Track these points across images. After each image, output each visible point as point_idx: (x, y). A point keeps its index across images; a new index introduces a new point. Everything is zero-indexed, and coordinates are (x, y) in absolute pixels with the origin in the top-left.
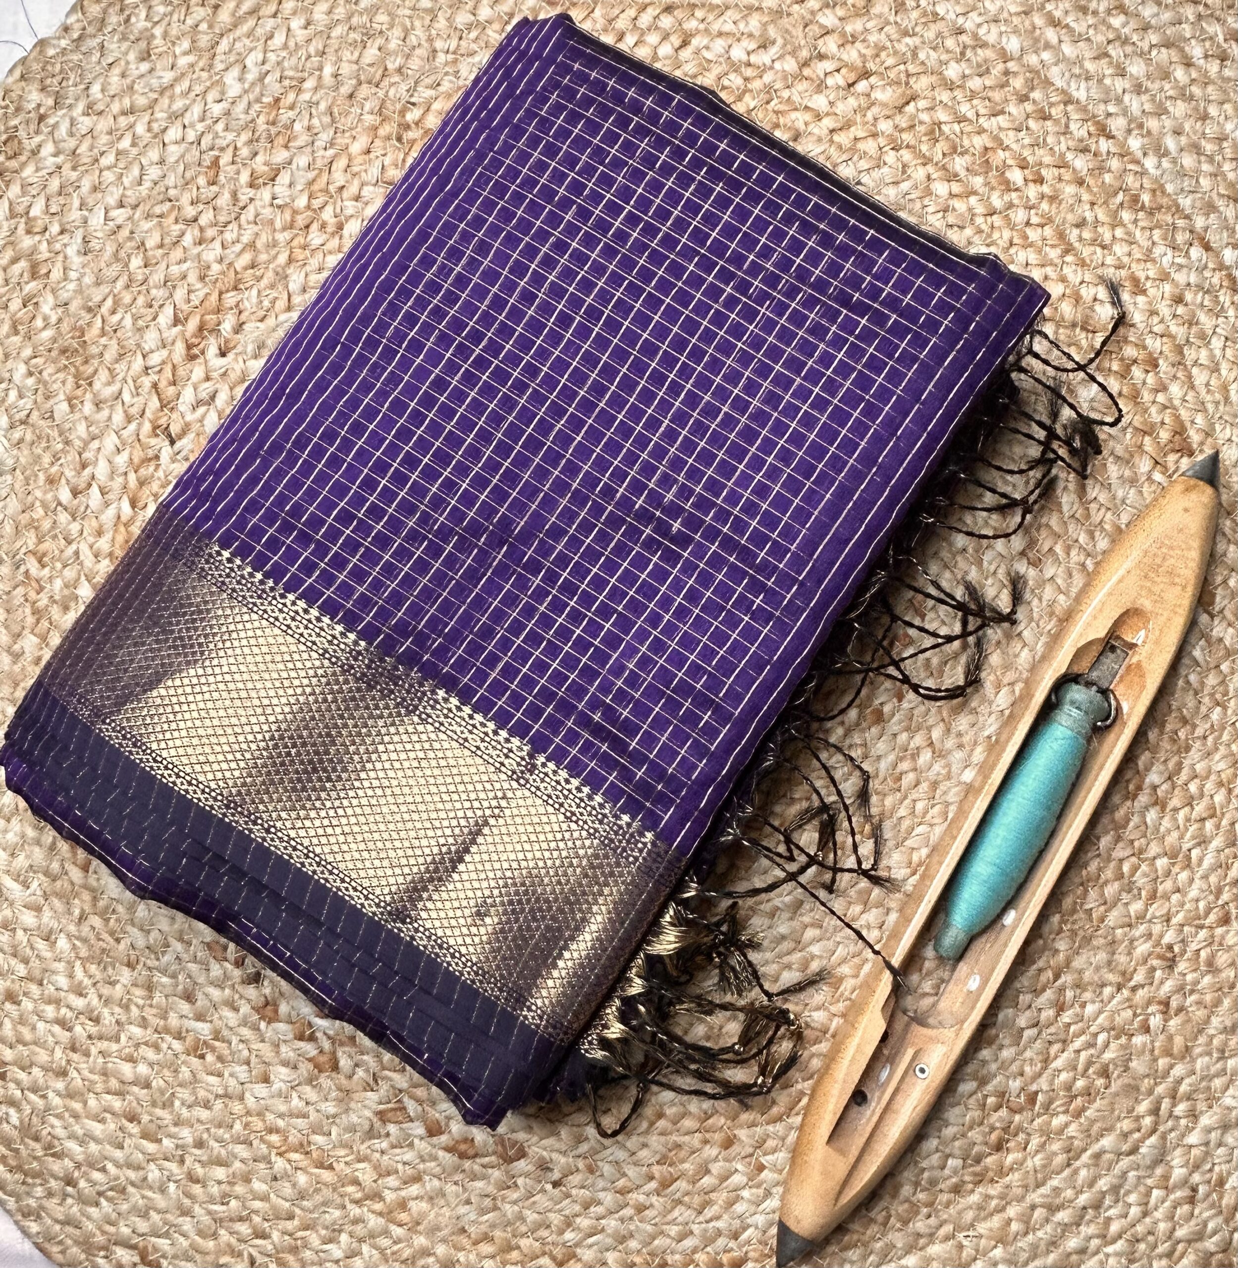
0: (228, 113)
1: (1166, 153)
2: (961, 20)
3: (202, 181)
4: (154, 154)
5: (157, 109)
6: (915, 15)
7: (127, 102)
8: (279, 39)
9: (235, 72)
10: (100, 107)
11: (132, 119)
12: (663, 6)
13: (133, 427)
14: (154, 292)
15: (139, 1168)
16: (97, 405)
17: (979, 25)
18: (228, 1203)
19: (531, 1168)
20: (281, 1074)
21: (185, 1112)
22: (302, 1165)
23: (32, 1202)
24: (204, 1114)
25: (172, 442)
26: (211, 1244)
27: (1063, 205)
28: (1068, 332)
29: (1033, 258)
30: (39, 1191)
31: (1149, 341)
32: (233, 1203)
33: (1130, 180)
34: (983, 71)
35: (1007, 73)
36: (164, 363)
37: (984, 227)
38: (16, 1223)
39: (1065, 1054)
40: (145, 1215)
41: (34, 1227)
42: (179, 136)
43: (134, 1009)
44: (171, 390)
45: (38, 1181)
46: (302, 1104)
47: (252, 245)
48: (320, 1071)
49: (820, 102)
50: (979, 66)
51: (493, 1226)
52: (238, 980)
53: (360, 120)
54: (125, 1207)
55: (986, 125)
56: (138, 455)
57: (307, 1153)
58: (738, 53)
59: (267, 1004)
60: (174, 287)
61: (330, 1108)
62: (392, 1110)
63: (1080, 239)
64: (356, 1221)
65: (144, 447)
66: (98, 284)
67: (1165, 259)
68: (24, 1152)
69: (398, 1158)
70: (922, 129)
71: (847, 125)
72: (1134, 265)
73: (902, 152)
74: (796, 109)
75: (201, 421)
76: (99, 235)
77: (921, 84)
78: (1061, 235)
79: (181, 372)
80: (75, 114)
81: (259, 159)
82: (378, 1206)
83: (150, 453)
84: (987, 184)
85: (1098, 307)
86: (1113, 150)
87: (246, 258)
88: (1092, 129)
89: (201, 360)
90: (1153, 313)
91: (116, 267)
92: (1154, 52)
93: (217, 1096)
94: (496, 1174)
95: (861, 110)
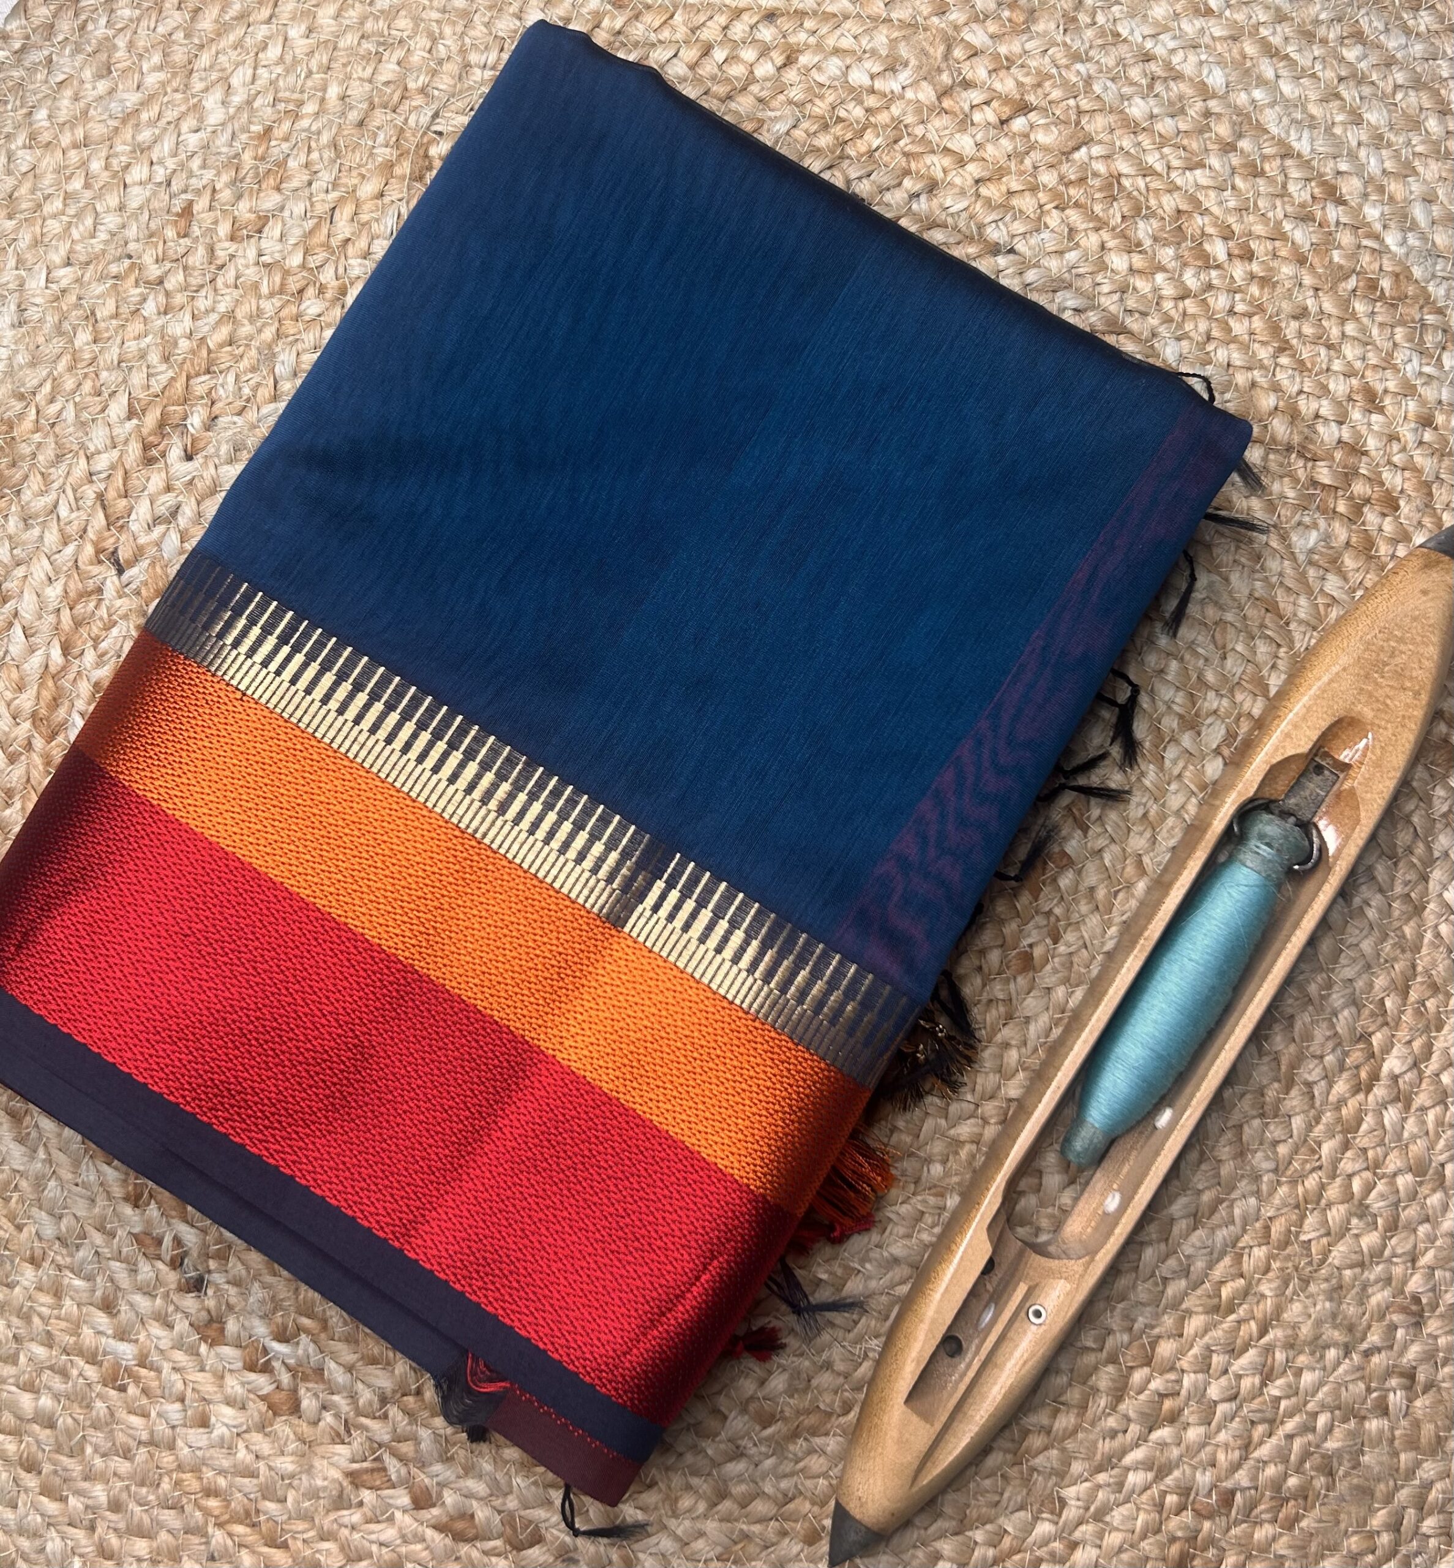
0: (207, 147)
1: (1414, 227)
2: (1149, 44)
3: (170, 233)
5: (118, 141)
6: (1089, 33)
7: (80, 133)
8: (274, 52)
9: (217, 94)
10: (46, 137)
11: (85, 152)
12: (763, 13)
13: (70, 549)
14: (104, 374)
16: (26, 520)
17: (1173, 51)
20: (225, 1416)
21: (98, 1462)
24: (123, 1466)
25: (120, 571)
27: (1279, 290)
28: (1280, 458)
29: (1237, 358)
31: (1387, 476)
33: (1366, 259)
34: (1177, 110)
35: (1207, 114)
36: (113, 467)
37: (1173, 313)
39: (1274, 1440)
42: (145, 175)
43: (36, 1320)
44: (123, 502)
46: (249, 1458)
47: (230, 316)
48: (275, 1414)
49: (964, 143)
50: (1171, 103)
52: (173, 1286)
53: (371, 154)
55: (1179, 181)
56: (75, 586)
57: (254, 1525)
58: (858, 77)
59: (211, 1321)
60: (130, 369)
61: (286, 1464)
62: (367, 1470)
63: (1300, 334)
65: (83, 576)
66: (33, 364)
67: (1409, 367)
69: (373, 1537)
70: (1096, 182)
71: (999, 174)
72: (1368, 373)
73: (1068, 212)
74: (933, 152)
75: (158, 544)
76: (38, 300)
77: (1097, 125)
78: (1275, 329)
79: (134, 482)
80: (13, 147)
81: (244, 206)
83: (91, 584)
84: (1178, 257)
85: (1321, 428)
86: (1343, 220)
87: (224, 332)
88: (1316, 191)
89: (161, 465)
90: (1393, 437)
91: (58, 344)
92: (1399, 96)
93: (140, 1443)
95: (1018, 156)
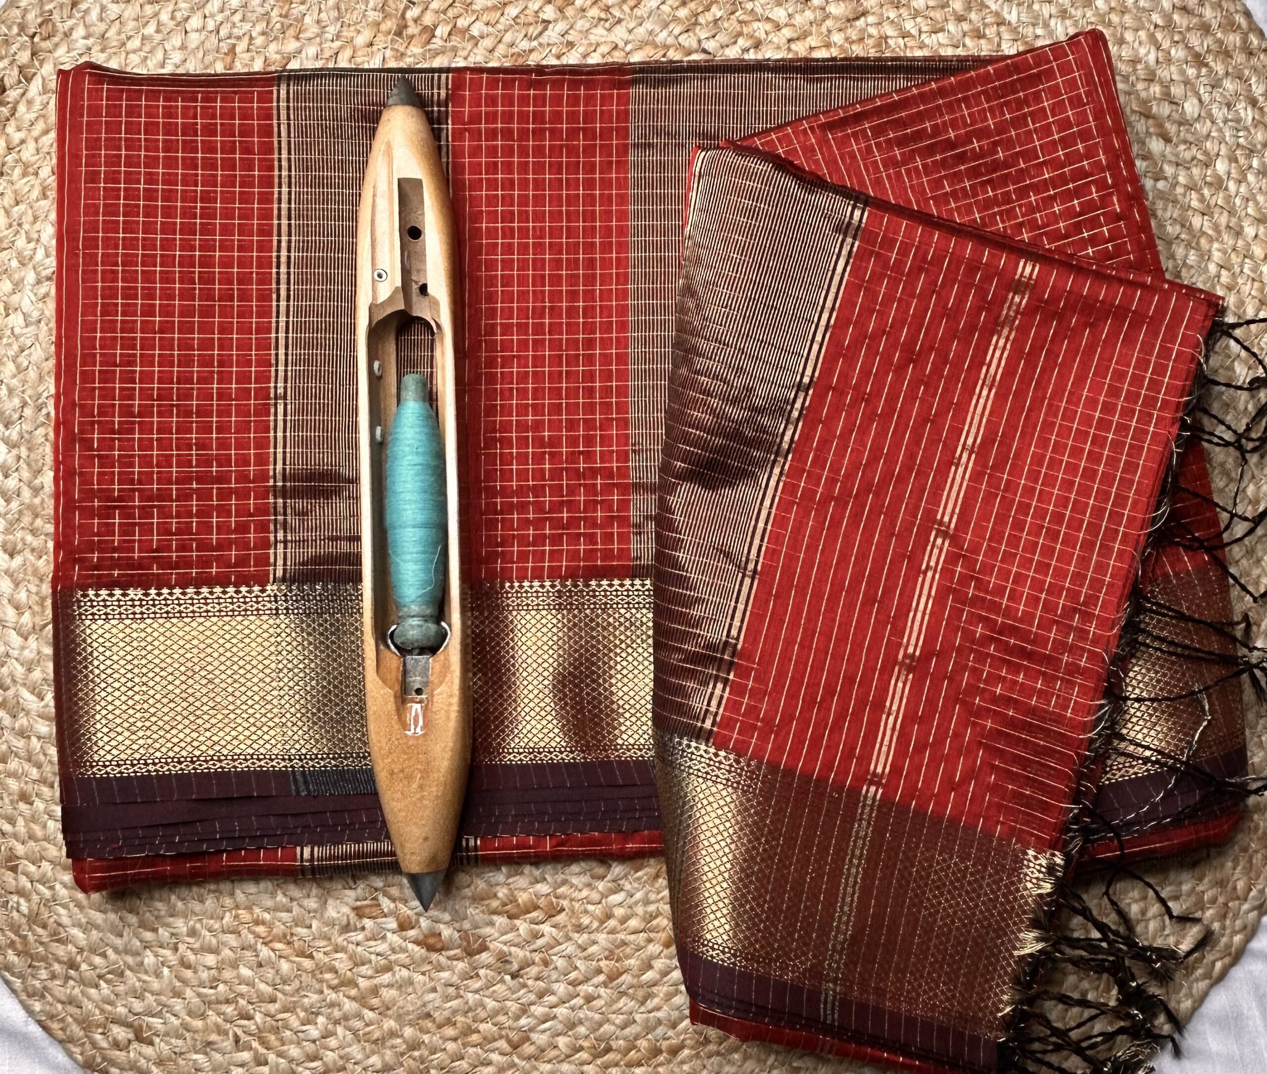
4: (176, 40)
15: (137, 954)
18: (215, 987)
19: (492, 960)
22: (285, 953)
23: (37, 983)
26: (198, 1024)
30: (44, 974)
32: (221, 987)
38: (22, 1002)
40: (140, 997)
41: (37, 1006)
42: (200, 26)
45: (42, 964)
49: (780, 14)
51: (455, 1012)
53: (364, 16)
54: (121, 988)
55: (927, 41)
57: (289, 943)
62: (367, 906)
64: (332, 1005)
68: (31, 938)
69: (372, 950)
71: (804, 36)
74: (759, 20)
81: (273, 47)
82: (353, 992)
94: (460, 966)
95: (816, 23)
